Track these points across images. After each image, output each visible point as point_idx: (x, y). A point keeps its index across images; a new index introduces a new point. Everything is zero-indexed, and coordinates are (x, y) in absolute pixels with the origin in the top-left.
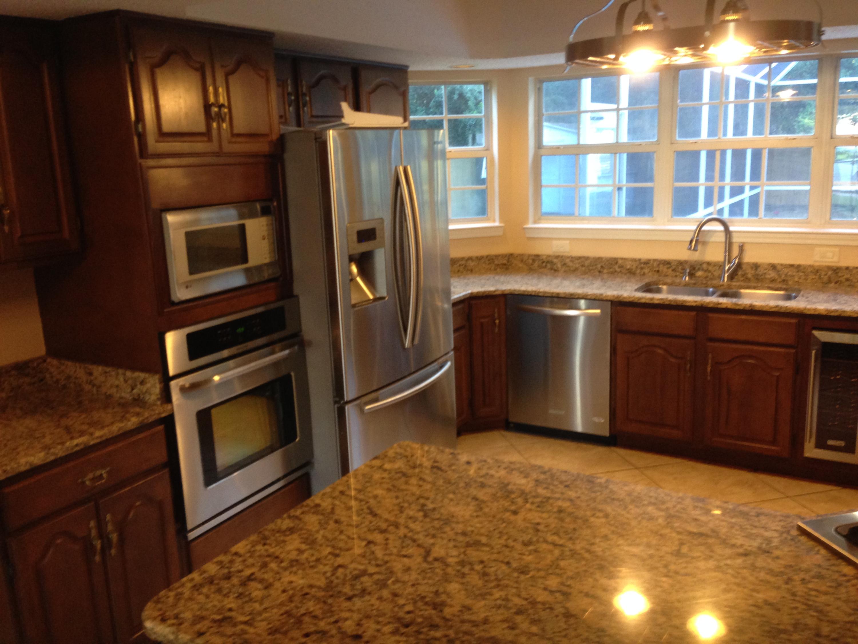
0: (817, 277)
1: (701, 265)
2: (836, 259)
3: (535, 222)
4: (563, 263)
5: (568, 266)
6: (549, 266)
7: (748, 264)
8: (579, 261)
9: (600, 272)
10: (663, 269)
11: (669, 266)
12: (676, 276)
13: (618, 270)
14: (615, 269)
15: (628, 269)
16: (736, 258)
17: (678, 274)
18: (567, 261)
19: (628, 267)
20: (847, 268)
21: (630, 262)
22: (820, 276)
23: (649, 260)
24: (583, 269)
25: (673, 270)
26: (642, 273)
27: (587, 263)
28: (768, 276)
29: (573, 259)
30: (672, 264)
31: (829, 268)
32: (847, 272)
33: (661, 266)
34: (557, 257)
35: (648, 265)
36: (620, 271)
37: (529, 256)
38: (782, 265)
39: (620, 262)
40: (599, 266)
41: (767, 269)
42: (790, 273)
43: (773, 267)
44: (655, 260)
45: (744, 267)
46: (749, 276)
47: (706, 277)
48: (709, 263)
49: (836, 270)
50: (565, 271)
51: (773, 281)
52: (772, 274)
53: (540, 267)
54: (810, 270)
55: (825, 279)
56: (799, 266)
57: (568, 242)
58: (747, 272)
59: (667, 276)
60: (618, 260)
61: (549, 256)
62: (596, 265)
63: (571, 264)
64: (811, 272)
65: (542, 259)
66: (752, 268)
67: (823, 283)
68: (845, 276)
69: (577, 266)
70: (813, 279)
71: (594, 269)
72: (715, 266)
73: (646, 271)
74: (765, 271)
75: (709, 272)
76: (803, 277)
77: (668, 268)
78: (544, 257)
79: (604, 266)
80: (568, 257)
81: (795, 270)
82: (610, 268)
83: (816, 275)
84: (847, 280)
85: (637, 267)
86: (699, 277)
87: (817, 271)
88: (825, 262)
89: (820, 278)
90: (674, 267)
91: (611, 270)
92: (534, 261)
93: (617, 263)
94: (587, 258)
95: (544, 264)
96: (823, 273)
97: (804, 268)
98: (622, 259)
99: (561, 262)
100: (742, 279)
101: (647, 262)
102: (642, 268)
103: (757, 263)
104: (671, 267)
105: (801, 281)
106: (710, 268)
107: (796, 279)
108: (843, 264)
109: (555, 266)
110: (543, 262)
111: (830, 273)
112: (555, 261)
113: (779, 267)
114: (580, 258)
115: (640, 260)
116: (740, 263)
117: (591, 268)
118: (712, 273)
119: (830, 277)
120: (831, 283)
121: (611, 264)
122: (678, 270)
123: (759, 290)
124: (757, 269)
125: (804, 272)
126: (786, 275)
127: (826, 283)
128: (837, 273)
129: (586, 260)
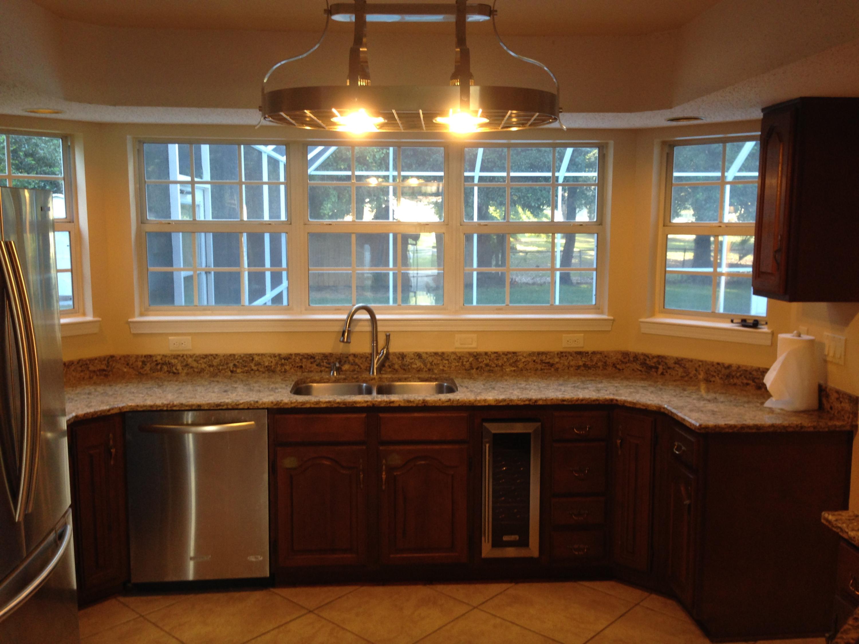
0: (460, 364)
1: (347, 357)
2: (474, 345)
3: (142, 315)
4: (185, 363)
5: (192, 367)
6: (165, 368)
7: (395, 354)
8: (205, 360)
9: (232, 372)
10: (306, 363)
11: (312, 360)
12: (321, 371)
13: (255, 368)
14: (251, 367)
15: (267, 367)
16: (383, 349)
17: (323, 368)
18: (190, 360)
19: (267, 364)
20: (486, 354)
21: (269, 358)
22: (463, 362)
23: (291, 355)
24: (212, 369)
25: (317, 365)
26: (283, 370)
27: (215, 362)
28: (414, 366)
29: (199, 358)
30: (317, 357)
31: (470, 354)
32: (487, 357)
33: (304, 360)
34: (176, 357)
35: (289, 360)
36: (258, 370)
37: (137, 357)
38: (426, 353)
39: (256, 358)
40: (231, 365)
41: (412, 359)
42: (435, 361)
43: (419, 356)
44: (297, 355)
45: (391, 357)
46: (396, 367)
47: (354, 371)
48: (355, 355)
49: (476, 356)
50: (187, 374)
51: (419, 370)
52: (419, 364)
53: (152, 370)
54: (453, 357)
55: (467, 365)
56: (443, 353)
57: (190, 338)
58: (394, 362)
59: (311, 371)
60: (254, 356)
61: (165, 356)
62: (227, 364)
63: (195, 364)
64: (455, 359)
65: (156, 361)
66: (398, 358)
67: (466, 370)
68: (485, 362)
69: (203, 366)
70: (456, 366)
71: (225, 369)
72: (361, 358)
73: (287, 368)
74: (411, 361)
75: (356, 364)
76: (447, 365)
77: (311, 363)
78: (159, 358)
79: (236, 363)
80: (191, 356)
81: (439, 358)
82: (245, 366)
83: (458, 362)
84: (487, 365)
85: (277, 364)
86: (346, 371)
87: (460, 358)
88: (466, 348)
90: (318, 361)
91: (246, 369)
92: (144, 362)
93: (253, 360)
94: (215, 356)
95: (159, 367)
96: (465, 360)
97: (448, 356)
98: (258, 355)
99: (182, 362)
100: (390, 370)
101: (288, 358)
102: (282, 365)
103: (403, 353)
104: (315, 361)
105: (445, 369)
106: (357, 360)
107: (441, 367)
108: (482, 349)
109: (174, 369)
110: (157, 364)
111: (471, 359)
112: (173, 361)
113: (424, 356)
114: (206, 356)
115: (279, 355)
116: (388, 354)
117: (221, 367)
118: (359, 366)
119: (471, 364)
120: (473, 369)
121: (246, 362)
122: (325, 364)
123: (410, 381)
124: (403, 358)
125: (448, 360)
126: (431, 364)
127: (469, 370)
128: (477, 359)
129: (215, 358)
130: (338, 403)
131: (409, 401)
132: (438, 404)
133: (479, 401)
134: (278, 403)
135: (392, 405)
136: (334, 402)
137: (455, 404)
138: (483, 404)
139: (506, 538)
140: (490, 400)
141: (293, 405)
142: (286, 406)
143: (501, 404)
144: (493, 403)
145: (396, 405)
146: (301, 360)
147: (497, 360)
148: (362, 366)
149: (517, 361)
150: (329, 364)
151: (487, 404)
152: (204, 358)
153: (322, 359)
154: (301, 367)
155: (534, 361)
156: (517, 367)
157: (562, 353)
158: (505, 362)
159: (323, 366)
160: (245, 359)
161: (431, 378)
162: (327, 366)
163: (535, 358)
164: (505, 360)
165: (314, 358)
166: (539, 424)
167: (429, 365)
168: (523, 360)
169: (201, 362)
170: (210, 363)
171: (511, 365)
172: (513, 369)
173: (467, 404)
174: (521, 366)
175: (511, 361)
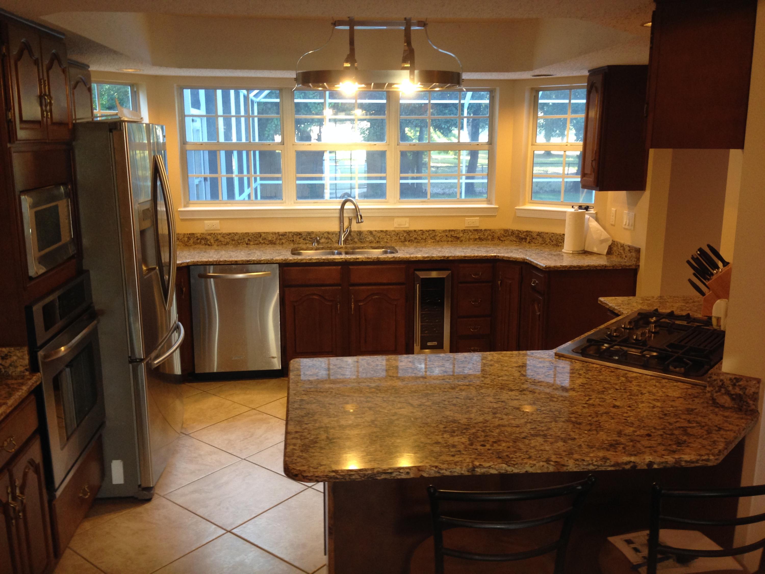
0: (398, 238)
1: (323, 234)
2: (407, 225)
3: (185, 206)
4: (216, 239)
5: (221, 241)
6: (203, 242)
7: (355, 232)
8: (229, 237)
9: (247, 244)
10: (296, 238)
11: (300, 236)
12: (306, 243)
13: (262, 242)
14: (259, 241)
15: (270, 241)
16: (348, 228)
17: (307, 241)
18: (219, 237)
19: (270, 239)
20: (415, 231)
21: (271, 235)
22: (399, 237)
23: (286, 233)
24: (234, 242)
25: (303, 240)
26: (281, 243)
27: (236, 237)
28: (367, 240)
29: (225, 235)
30: (303, 235)
31: (404, 231)
32: (415, 233)
33: (295, 236)
34: (210, 234)
35: (285, 236)
36: (264, 243)
37: (185, 234)
38: (376, 231)
39: (263, 235)
40: (246, 240)
42: (381, 236)
43: (371, 232)
44: (290, 233)
45: (352, 234)
46: (356, 240)
47: (328, 243)
48: (328, 233)
49: (408, 233)
50: (218, 245)
51: (371, 242)
52: (371, 238)
53: (195, 243)
54: (393, 233)
55: (403, 238)
56: (387, 231)
57: (218, 221)
58: (354, 237)
59: (300, 244)
60: (262, 234)
61: (203, 234)
62: (244, 239)
63: (222, 239)
64: (394, 235)
65: (197, 237)
66: (358, 234)
67: (401, 242)
68: (414, 236)
69: (228, 240)
70: (395, 239)
71: (242, 242)
72: (333, 234)
73: (284, 241)
75: (329, 239)
76: (389, 239)
77: (300, 238)
78: (198, 235)
79: (250, 239)
80: (220, 234)
81: (384, 234)
82: (256, 240)
83: (397, 237)
84: (415, 238)
85: (276, 239)
86: (322, 243)
87: (398, 234)
88: (402, 228)
89: (399, 238)
90: (304, 237)
91: (257, 242)
92: (189, 238)
93: (261, 236)
94: (236, 234)
95: (199, 241)
96: (402, 235)
97: (390, 233)
98: (264, 233)
99: (214, 238)
100: (352, 242)
101: (284, 234)
102: (280, 239)
103: (360, 231)
104: (302, 237)
105: (388, 241)
106: (330, 236)
107: (385, 240)
108: (412, 228)
109: (209, 242)
110: (198, 239)
111: (405, 235)
112: (208, 237)
113: (374, 233)
114: (230, 234)
115: (278, 233)
116: (350, 231)
117: (240, 241)
118: (331, 240)
119: (405, 238)
120: (406, 241)
121: (256, 237)
122: (309, 239)
123: (366, 249)
124: (360, 235)
125: (390, 235)
126: (379, 238)
127: (404, 242)
128: (409, 235)
129: (235, 235)
130: (324, 259)
131: (369, 258)
132: (386, 260)
133: (412, 258)
134: (285, 260)
135: (357, 260)
136: (321, 259)
137: (397, 260)
138: (415, 259)
139: (429, 344)
140: (419, 257)
141: (295, 261)
142: (291, 262)
143: (426, 259)
144: (422, 259)
145: (360, 260)
146: (293, 236)
147: (422, 235)
148: (333, 240)
149: (435, 236)
150: (311, 238)
151: (417, 259)
152: (228, 235)
153: (307, 236)
154: (293, 240)
155: (447, 236)
156: (435, 239)
157: (465, 230)
158: (427, 237)
159: (308, 240)
160: (255, 235)
161: (379, 247)
162: (310, 240)
163: (447, 234)
164: (427, 235)
165: (301, 235)
166: (450, 272)
167: (377, 239)
168: (440, 235)
169: (226, 238)
170: (233, 238)
171: (431, 238)
172: (433, 241)
173: (405, 260)
174: (438, 238)
175: (432, 236)
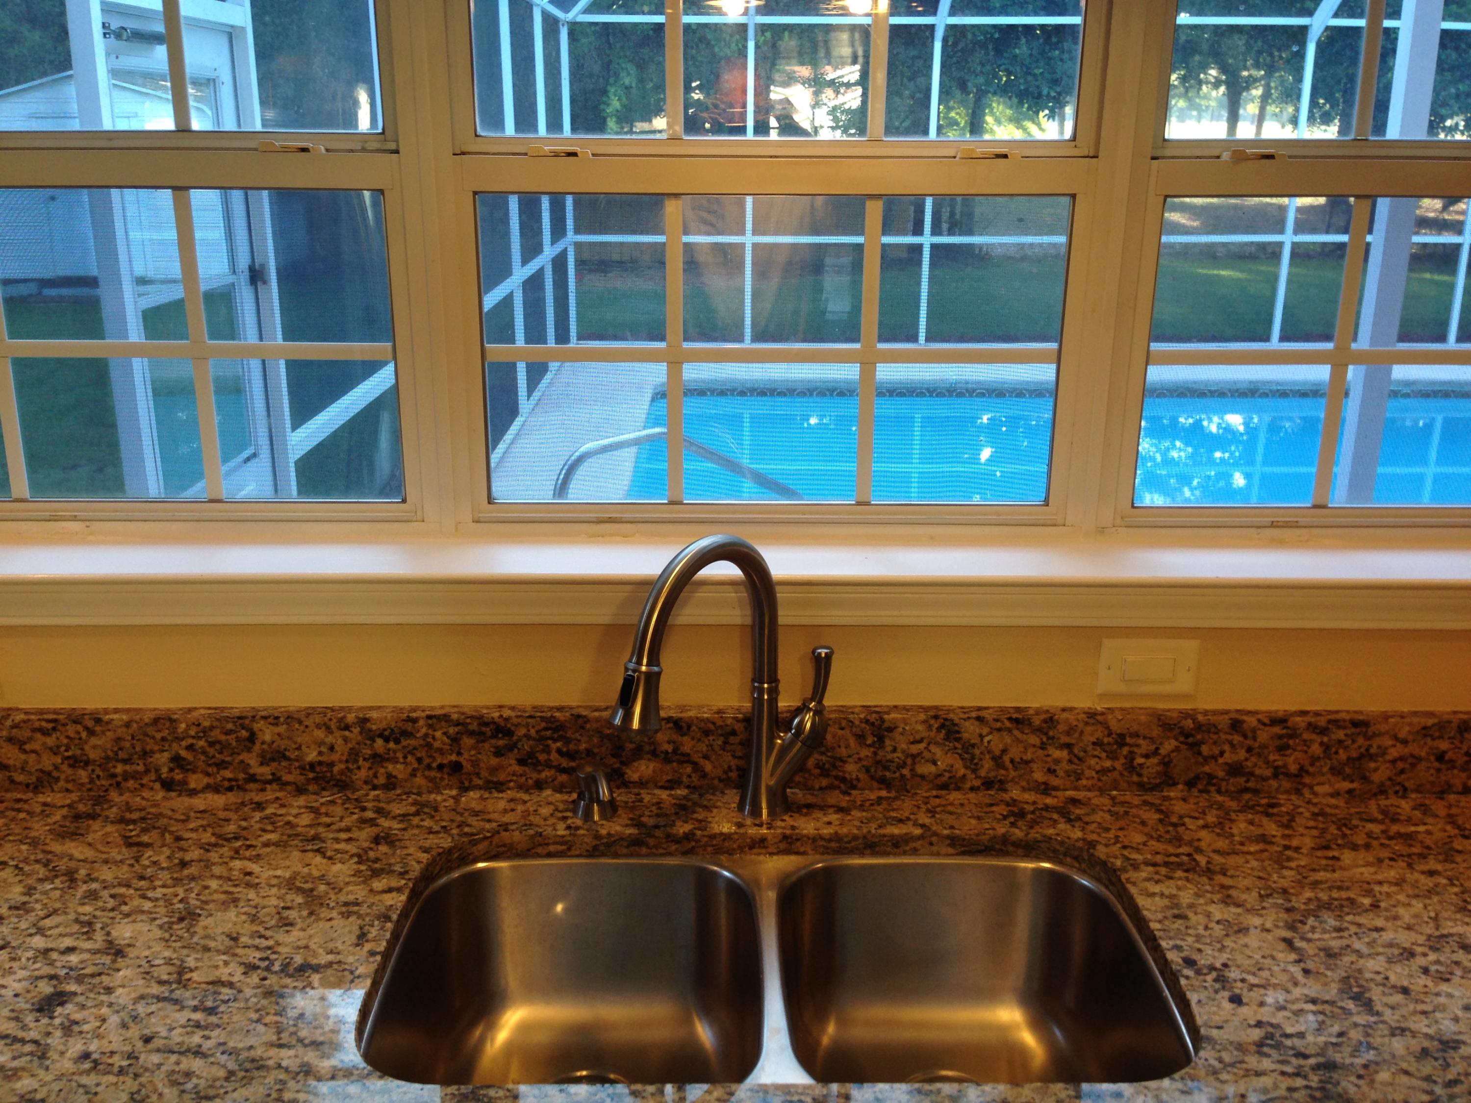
0: (1118, 765)
2: (1184, 684)
7: (848, 720)
8: (50, 741)
9: (168, 785)
10: (477, 753)
13: (264, 771)
14: (244, 765)
15: (312, 766)
17: (546, 774)
19: (312, 756)
20: (1236, 725)
21: (320, 734)
22: (1131, 757)
24: (83, 775)
25: (521, 762)
26: (382, 780)
28: (925, 766)
31: (1166, 722)
32: (1237, 738)
33: (467, 741)
35: (405, 741)
36: (276, 779)
39: (267, 734)
40: (162, 759)
41: (920, 741)
42: (1015, 752)
44: (436, 719)
46: (851, 769)
47: (673, 785)
49: (1192, 731)
54: (1092, 734)
55: (1151, 767)
56: (1051, 719)
58: (843, 752)
62: (145, 754)
63: (13, 752)
64: (1098, 743)
66: (861, 738)
67: (1141, 786)
68: (1228, 757)
69: (48, 762)
70: (1104, 771)
71: (135, 776)
72: (706, 733)
73: (398, 770)
74: (914, 749)
75: (686, 758)
76: (1062, 768)
77: (498, 752)
79: (183, 753)
81: (1034, 740)
82: (222, 765)
83: (1113, 756)
84: (1235, 770)
85: (353, 755)
87: (1121, 740)
89: (1131, 767)
90: (527, 746)
91: (227, 774)
93: (252, 738)
96: (1145, 746)
98: (274, 719)
100: (824, 782)
101: (399, 730)
102: (377, 759)
104: (511, 747)
105: (1055, 780)
106: (687, 745)
111: (1169, 745)
113: (970, 730)
117: (119, 769)
118: (695, 764)
119: (1166, 763)
120: (1175, 784)
121: (224, 747)
122: (554, 756)
123: (915, 852)
124: (881, 739)
125: (1068, 746)
126: (997, 760)
127: (1154, 788)
128: (1195, 747)
129: (91, 732)
146: (455, 740)
147: (1282, 749)
148: (708, 767)
149: (1367, 755)
150: (571, 756)
152: (45, 733)
153: (541, 739)
154: (456, 768)
155: (1440, 757)
156: (1364, 779)
158: (1314, 760)
159: (548, 765)
160: (216, 734)
161: (1005, 840)
162: (565, 763)
163: (1444, 745)
164: (1316, 749)
165: (509, 733)
167: (987, 764)
168: (1393, 753)
169: (36, 746)
170: (74, 751)
171: (1336, 771)
175: (1343, 755)
